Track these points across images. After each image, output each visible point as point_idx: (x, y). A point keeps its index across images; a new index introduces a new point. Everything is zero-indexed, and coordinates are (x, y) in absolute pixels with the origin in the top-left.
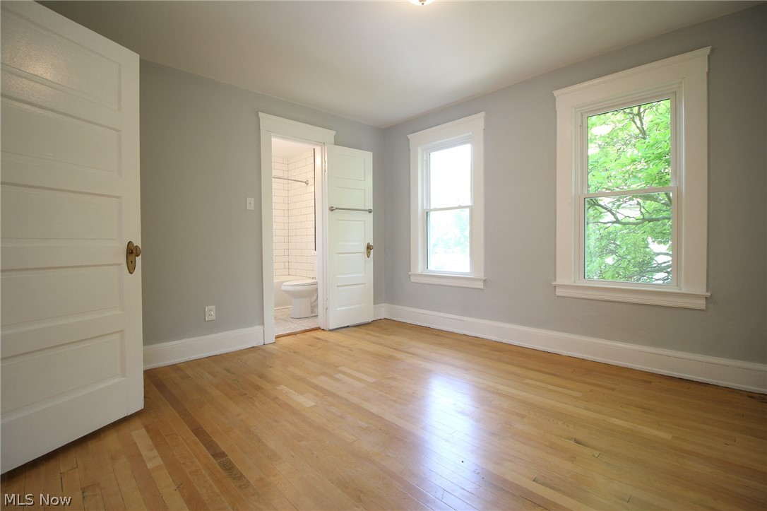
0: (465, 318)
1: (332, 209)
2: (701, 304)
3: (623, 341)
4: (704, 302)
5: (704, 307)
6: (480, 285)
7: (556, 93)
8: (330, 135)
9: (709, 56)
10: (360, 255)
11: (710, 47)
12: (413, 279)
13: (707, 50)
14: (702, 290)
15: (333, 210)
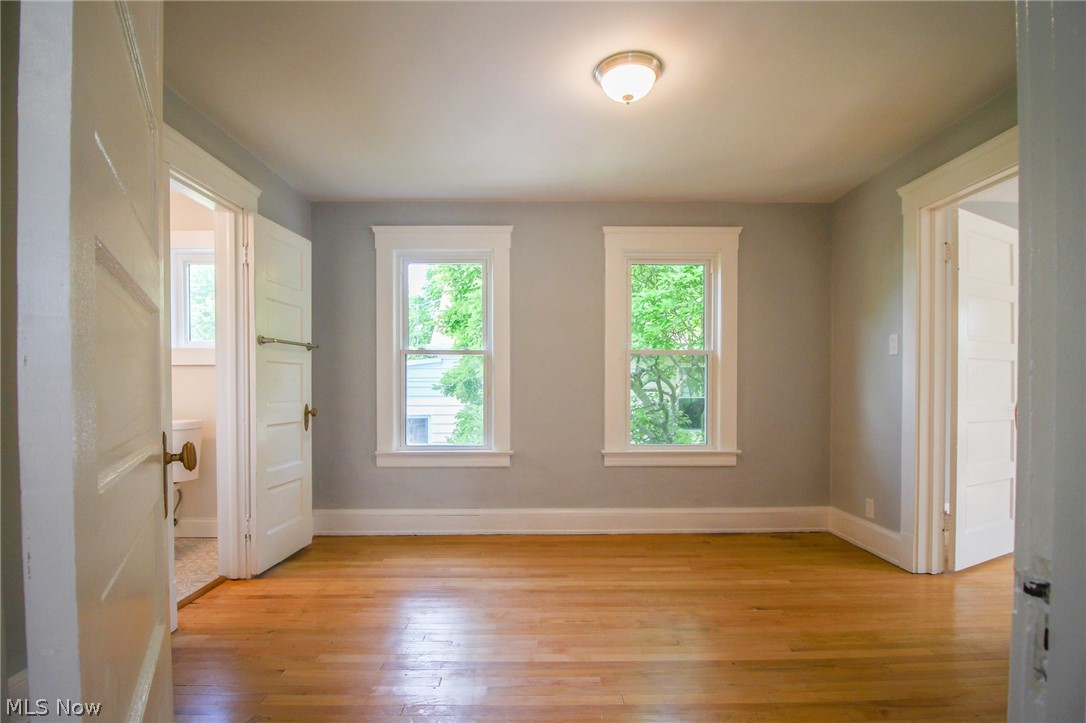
0: (481, 511)
1: (261, 341)
2: (733, 461)
3: (671, 506)
4: (735, 459)
5: (734, 463)
6: (506, 462)
7: (606, 229)
8: (252, 193)
9: (740, 235)
10: (295, 426)
11: (741, 228)
12: (380, 462)
13: (739, 230)
14: (733, 448)
15: (264, 343)
